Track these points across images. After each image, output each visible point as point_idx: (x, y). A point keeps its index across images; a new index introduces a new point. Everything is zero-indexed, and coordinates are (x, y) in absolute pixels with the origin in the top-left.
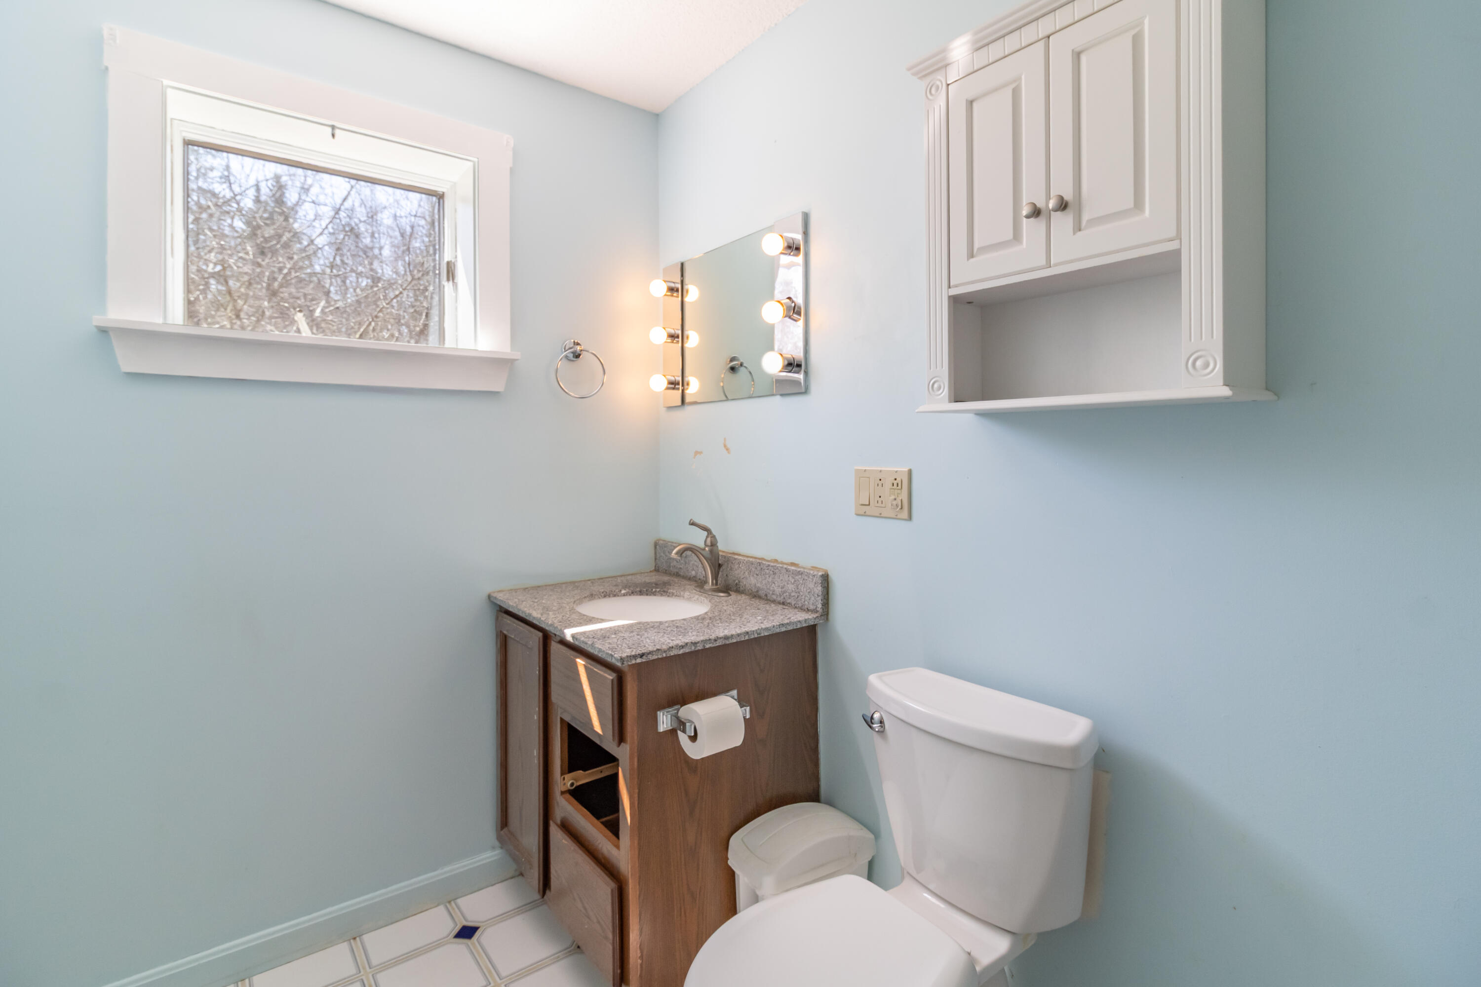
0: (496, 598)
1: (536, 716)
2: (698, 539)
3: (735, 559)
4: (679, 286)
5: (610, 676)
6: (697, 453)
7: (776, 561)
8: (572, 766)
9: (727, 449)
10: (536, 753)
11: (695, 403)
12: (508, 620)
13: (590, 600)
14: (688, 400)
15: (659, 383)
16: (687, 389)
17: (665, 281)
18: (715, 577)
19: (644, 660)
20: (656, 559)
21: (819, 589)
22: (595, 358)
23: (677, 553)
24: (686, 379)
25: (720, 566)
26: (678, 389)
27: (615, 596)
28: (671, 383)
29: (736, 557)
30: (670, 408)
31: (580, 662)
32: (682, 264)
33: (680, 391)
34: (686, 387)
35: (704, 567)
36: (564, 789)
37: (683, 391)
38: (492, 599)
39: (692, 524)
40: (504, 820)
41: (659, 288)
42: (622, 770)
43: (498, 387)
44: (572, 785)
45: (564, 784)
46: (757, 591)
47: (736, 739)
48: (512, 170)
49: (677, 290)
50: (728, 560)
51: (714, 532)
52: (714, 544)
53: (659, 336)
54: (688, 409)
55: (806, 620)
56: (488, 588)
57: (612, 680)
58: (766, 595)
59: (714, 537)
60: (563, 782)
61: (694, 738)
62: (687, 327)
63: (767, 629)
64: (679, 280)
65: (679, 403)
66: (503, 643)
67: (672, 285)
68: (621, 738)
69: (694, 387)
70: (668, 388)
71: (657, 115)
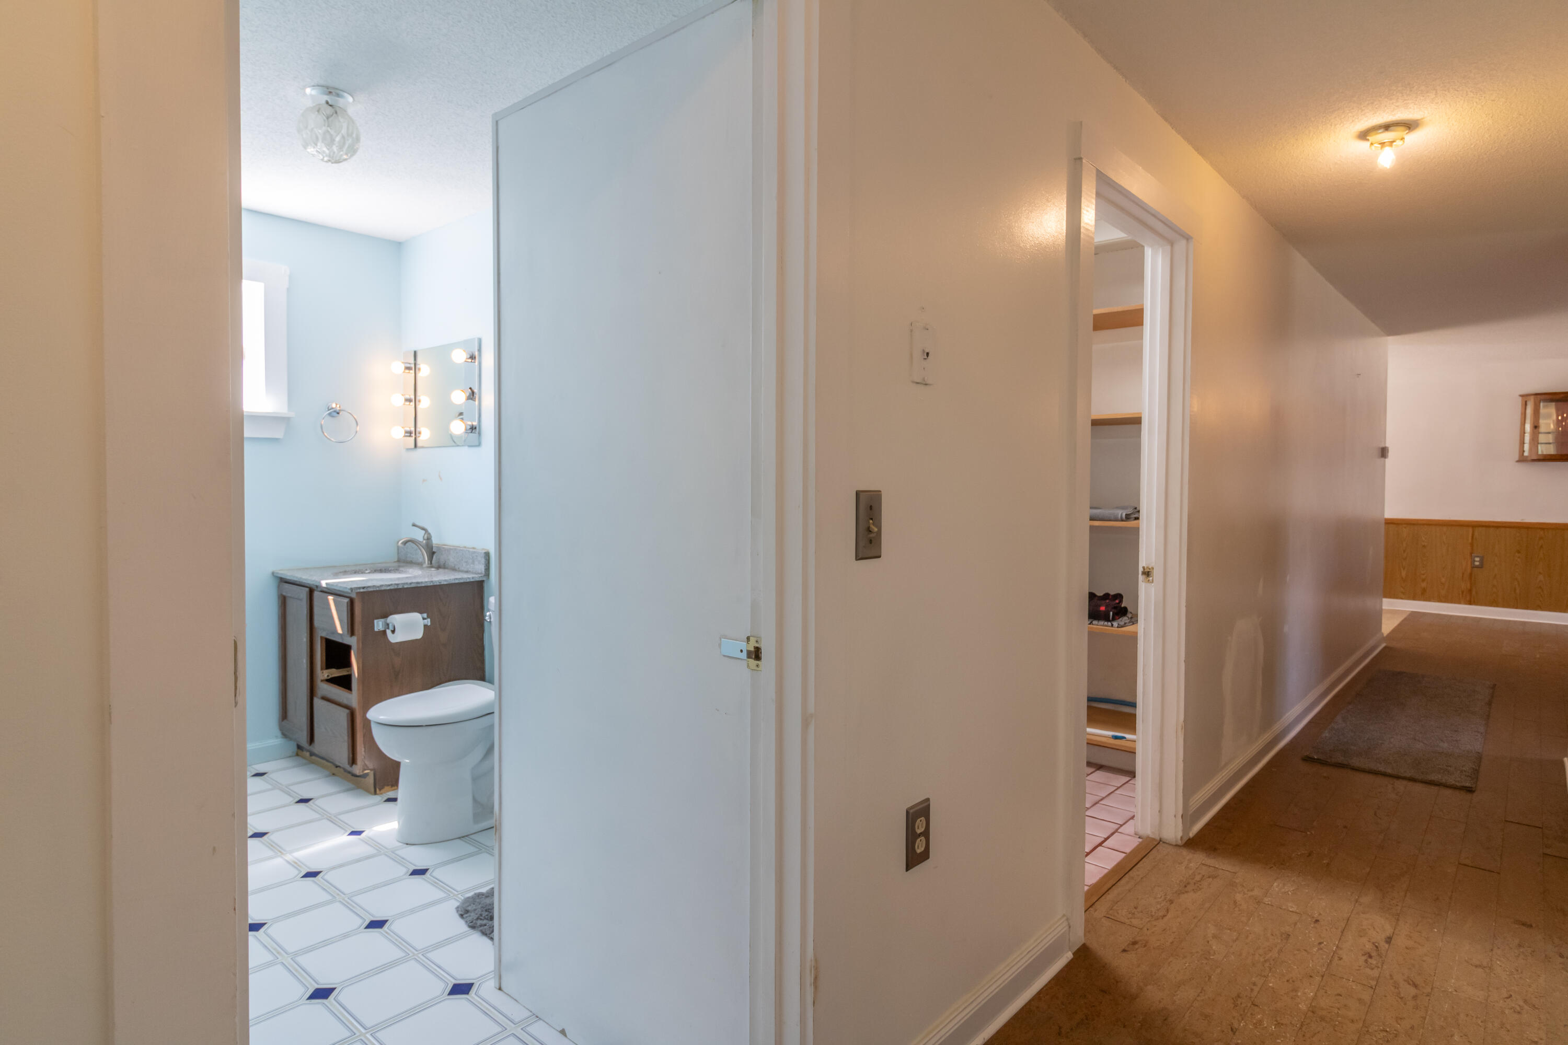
0: (277, 573)
1: (305, 638)
2: (419, 536)
3: (444, 548)
4: (413, 366)
5: (346, 600)
6: (424, 481)
7: (465, 547)
8: (329, 665)
9: (441, 479)
10: (305, 662)
11: (423, 447)
12: (287, 586)
13: (344, 575)
14: (419, 444)
15: (398, 433)
16: (419, 437)
17: (403, 363)
18: (431, 559)
19: (365, 590)
20: (398, 553)
21: (483, 561)
22: (351, 416)
23: (402, 543)
24: (418, 430)
25: (434, 553)
26: (412, 436)
27: (362, 573)
28: (406, 432)
29: (444, 546)
30: (408, 449)
31: (331, 598)
32: (415, 353)
33: (414, 438)
34: (417, 435)
35: (423, 555)
36: (323, 678)
37: (415, 439)
38: (275, 574)
39: (414, 525)
40: (284, 714)
41: (398, 367)
42: (354, 652)
43: (279, 435)
44: (328, 676)
45: (323, 676)
46: (454, 567)
47: (418, 634)
48: (288, 290)
49: (413, 367)
50: (439, 548)
51: (430, 531)
52: (429, 539)
53: (398, 400)
54: (419, 451)
55: (473, 578)
56: (271, 570)
57: (347, 603)
58: (459, 568)
59: (429, 534)
60: (323, 674)
61: (393, 632)
62: (419, 393)
63: (445, 580)
64: (412, 361)
65: (413, 446)
66: (283, 602)
67: (409, 365)
68: (352, 633)
69: (425, 435)
70: (405, 436)
71: (400, 243)
